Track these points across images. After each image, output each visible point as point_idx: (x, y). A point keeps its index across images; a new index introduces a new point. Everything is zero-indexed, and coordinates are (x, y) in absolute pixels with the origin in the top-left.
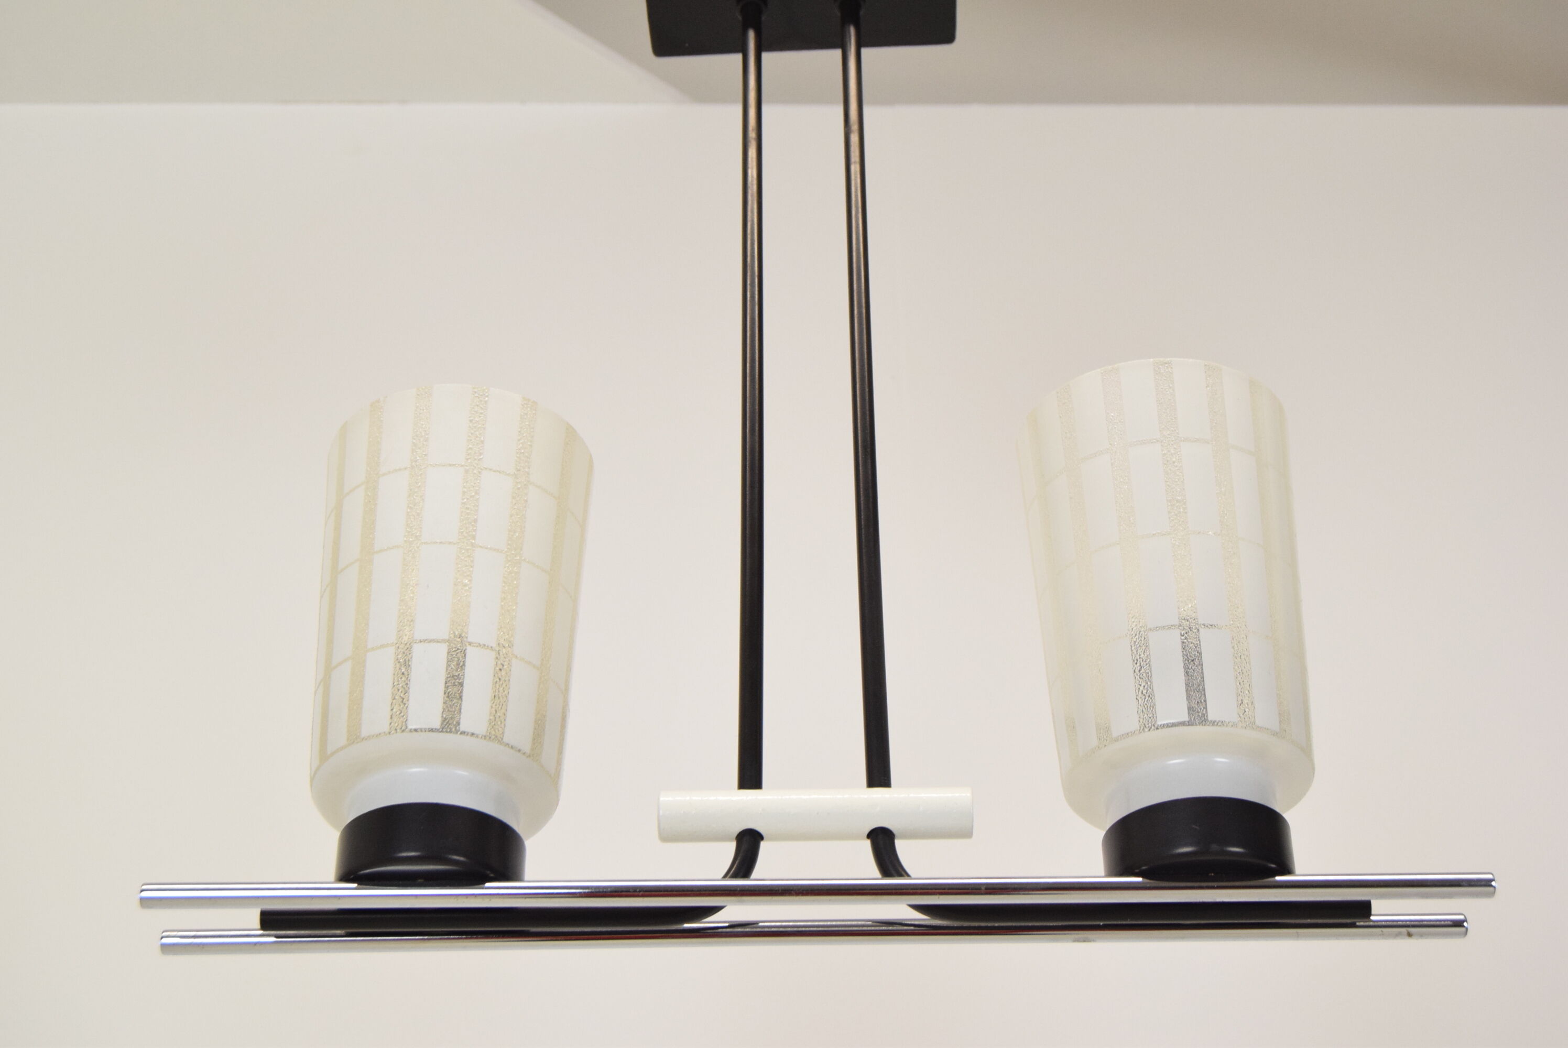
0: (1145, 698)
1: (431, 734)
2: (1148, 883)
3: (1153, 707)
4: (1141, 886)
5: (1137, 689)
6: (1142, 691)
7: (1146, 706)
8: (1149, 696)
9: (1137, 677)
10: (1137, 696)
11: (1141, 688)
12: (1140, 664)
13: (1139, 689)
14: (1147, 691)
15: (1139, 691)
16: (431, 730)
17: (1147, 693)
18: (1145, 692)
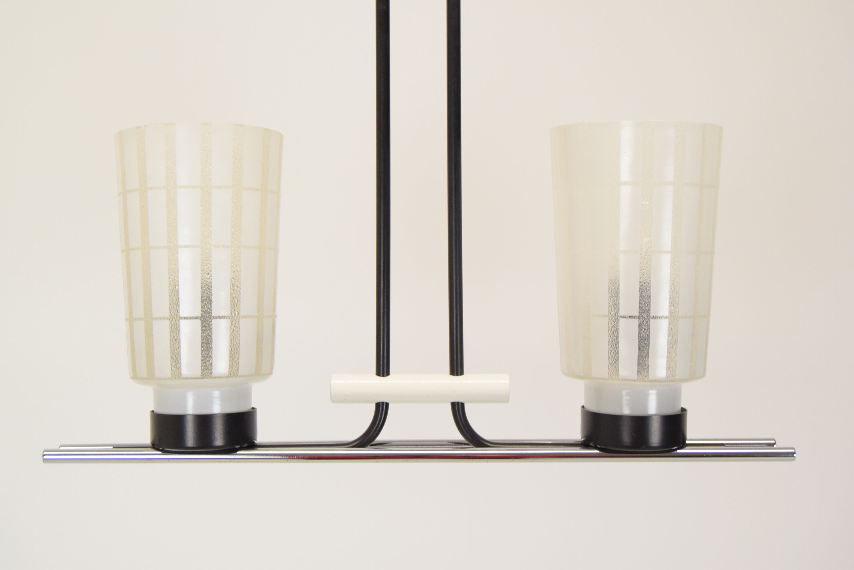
0: (613, 361)
1: (196, 380)
2: (602, 454)
3: (617, 367)
4: (598, 455)
5: (609, 353)
6: (612, 355)
7: (613, 365)
8: (616, 359)
9: (610, 346)
10: (609, 357)
11: (612, 353)
12: (613, 338)
13: (610, 353)
14: (615, 356)
15: (610, 355)
16: (196, 378)
17: (615, 357)
18: (613, 356)
